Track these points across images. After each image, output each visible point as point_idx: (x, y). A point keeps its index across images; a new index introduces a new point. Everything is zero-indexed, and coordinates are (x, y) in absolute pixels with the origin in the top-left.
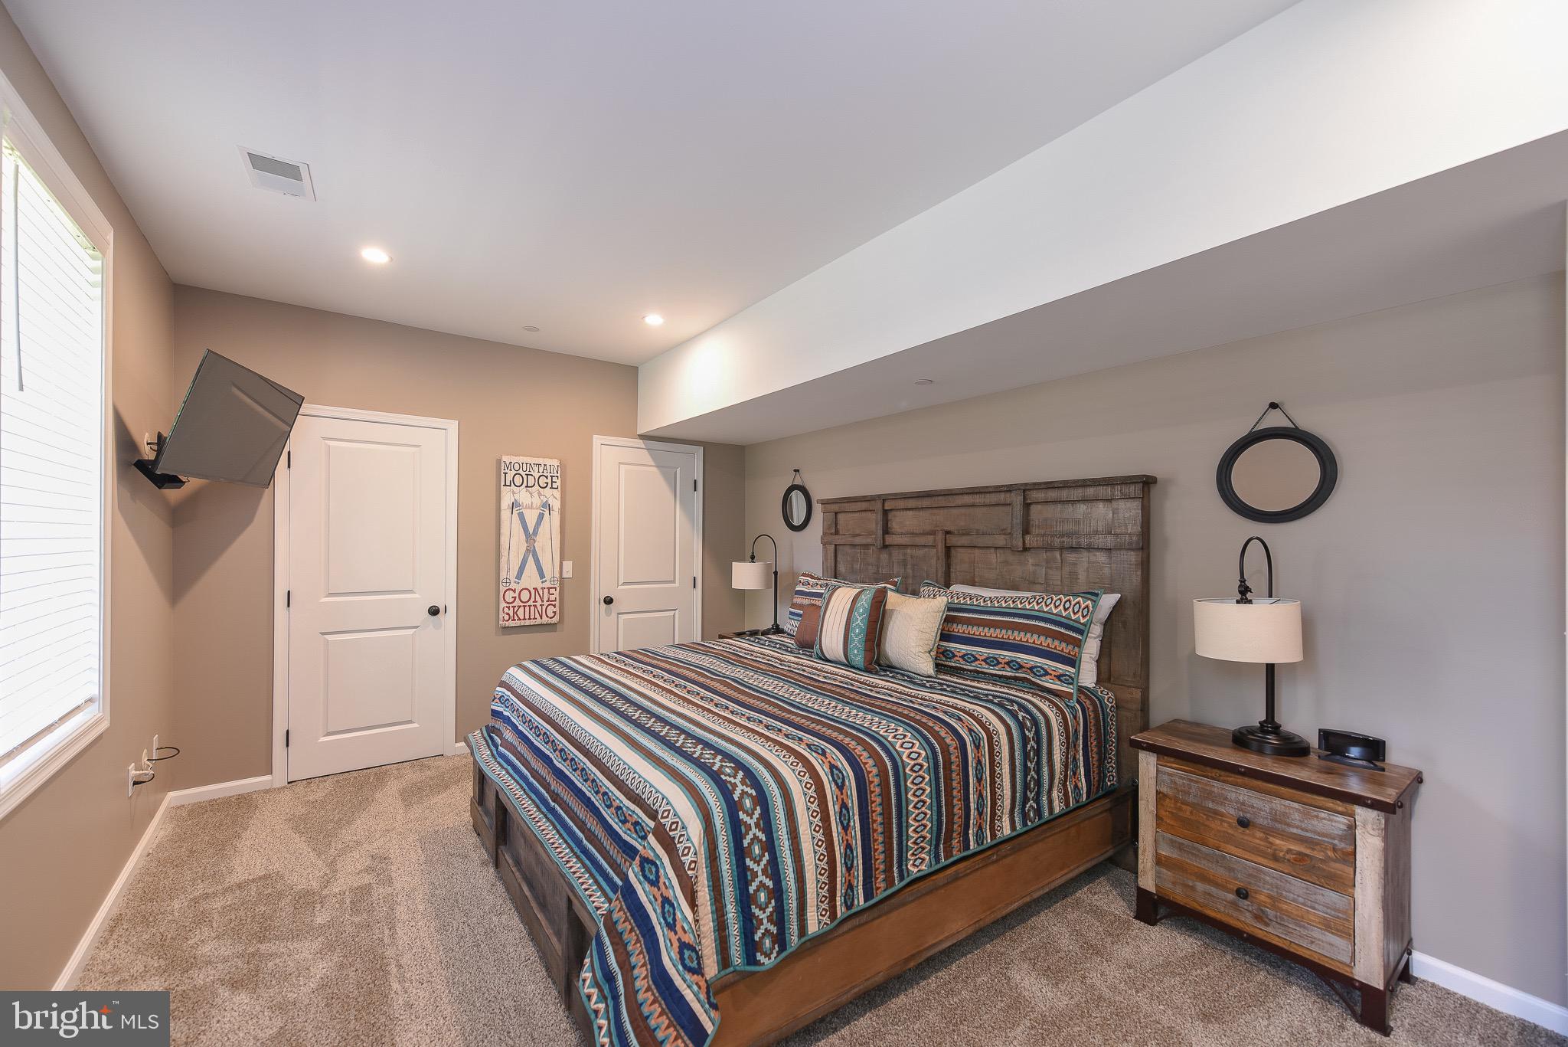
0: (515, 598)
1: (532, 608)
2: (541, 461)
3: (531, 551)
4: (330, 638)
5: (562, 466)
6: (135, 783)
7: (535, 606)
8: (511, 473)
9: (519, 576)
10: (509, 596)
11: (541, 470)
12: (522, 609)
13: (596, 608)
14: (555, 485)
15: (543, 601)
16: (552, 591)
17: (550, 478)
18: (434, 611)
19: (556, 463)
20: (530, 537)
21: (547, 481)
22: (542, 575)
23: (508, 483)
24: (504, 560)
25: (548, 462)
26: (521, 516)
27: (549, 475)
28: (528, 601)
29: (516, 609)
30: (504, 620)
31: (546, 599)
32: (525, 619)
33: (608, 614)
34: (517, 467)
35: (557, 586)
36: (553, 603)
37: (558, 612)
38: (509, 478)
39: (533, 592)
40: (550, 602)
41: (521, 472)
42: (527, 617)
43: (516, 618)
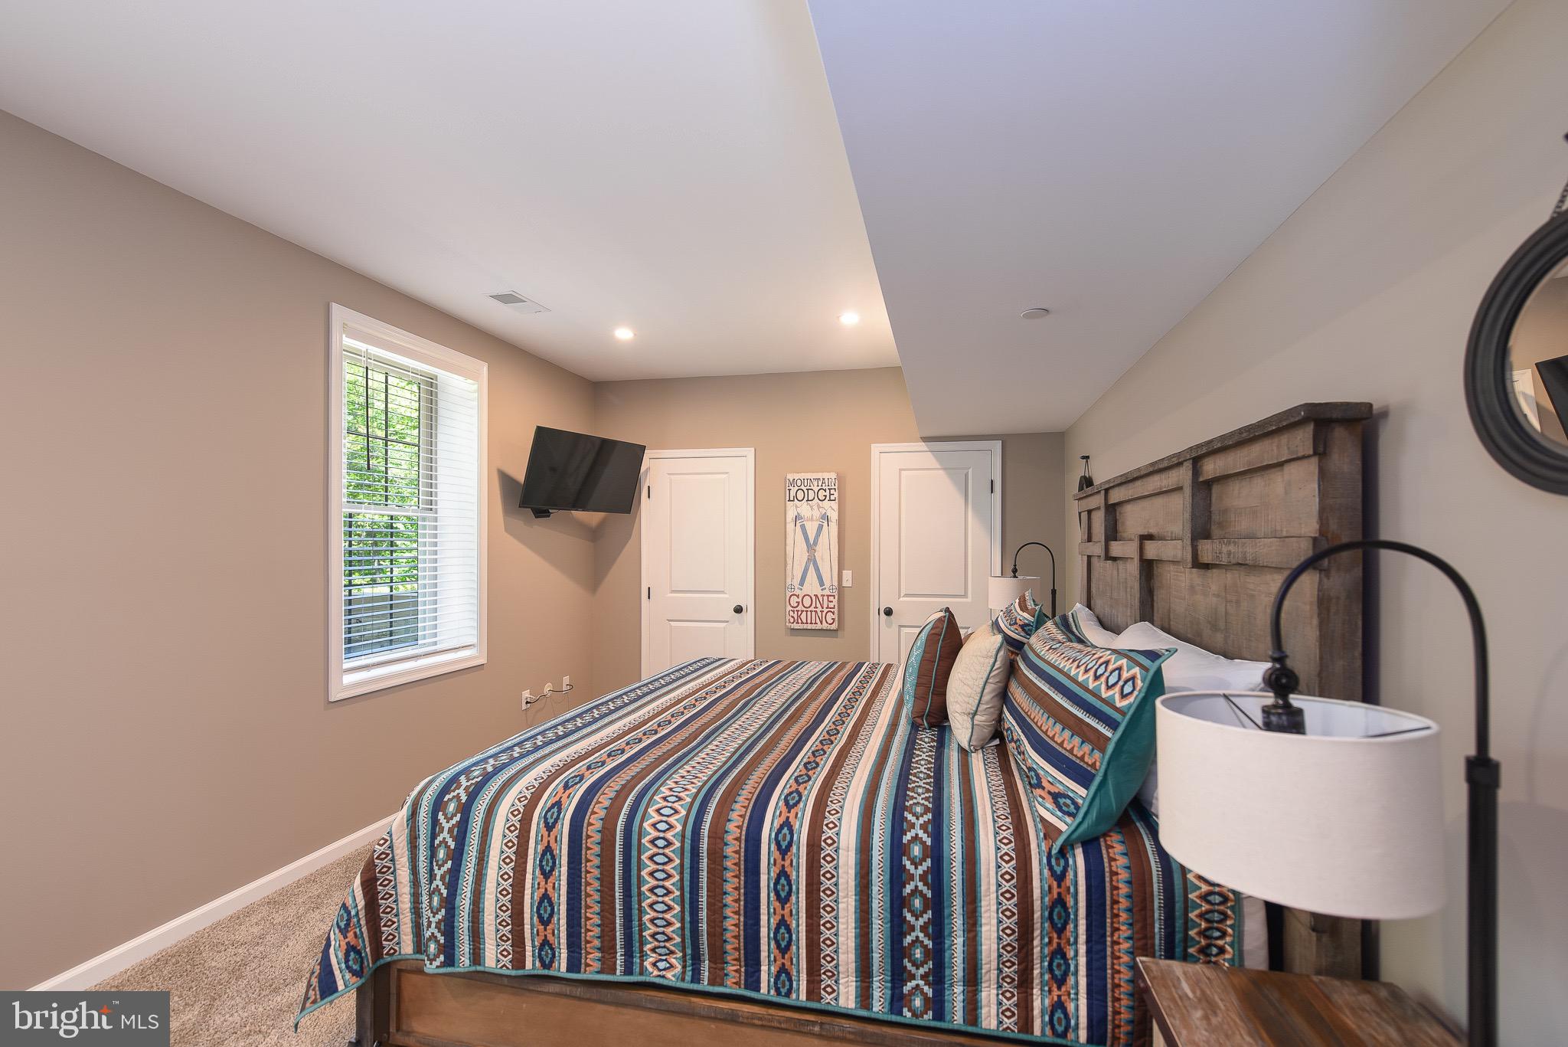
0: (798, 603)
1: (813, 613)
2: (820, 475)
3: (812, 560)
4: (672, 623)
5: (840, 479)
6: (527, 703)
7: (816, 612)
8: (794, 490)
9: (802, 583)
10: (794, 600)
11: (820, 484)
12: (804, 613)
13: (875, 619)
14: (832, 497)
15: (823, 608)
16: (831, 598)
17: (828, 491)
18: (738, 610)
19: (833, 476)
20: (811, 547)
21: (825, 494)
22: (822, 584)
23: (792, 499)
24: (789, 567)
25: (826, 475)
26: (803, 527)
27: (827, 488)
28: (810, 607)
29: (799, 613)
30: (790, 622)
31: (825, 606)
32: (807, 623)
33: (889, 625)
34: (799, 483)
35: (836, 594)
36: (832, 610)
37: (836, 619)
38: (793, 493)
39: (814, 598)
40: (830, 610)
41: (802, 487)
42: (809, 621)
43: (800, 621)
